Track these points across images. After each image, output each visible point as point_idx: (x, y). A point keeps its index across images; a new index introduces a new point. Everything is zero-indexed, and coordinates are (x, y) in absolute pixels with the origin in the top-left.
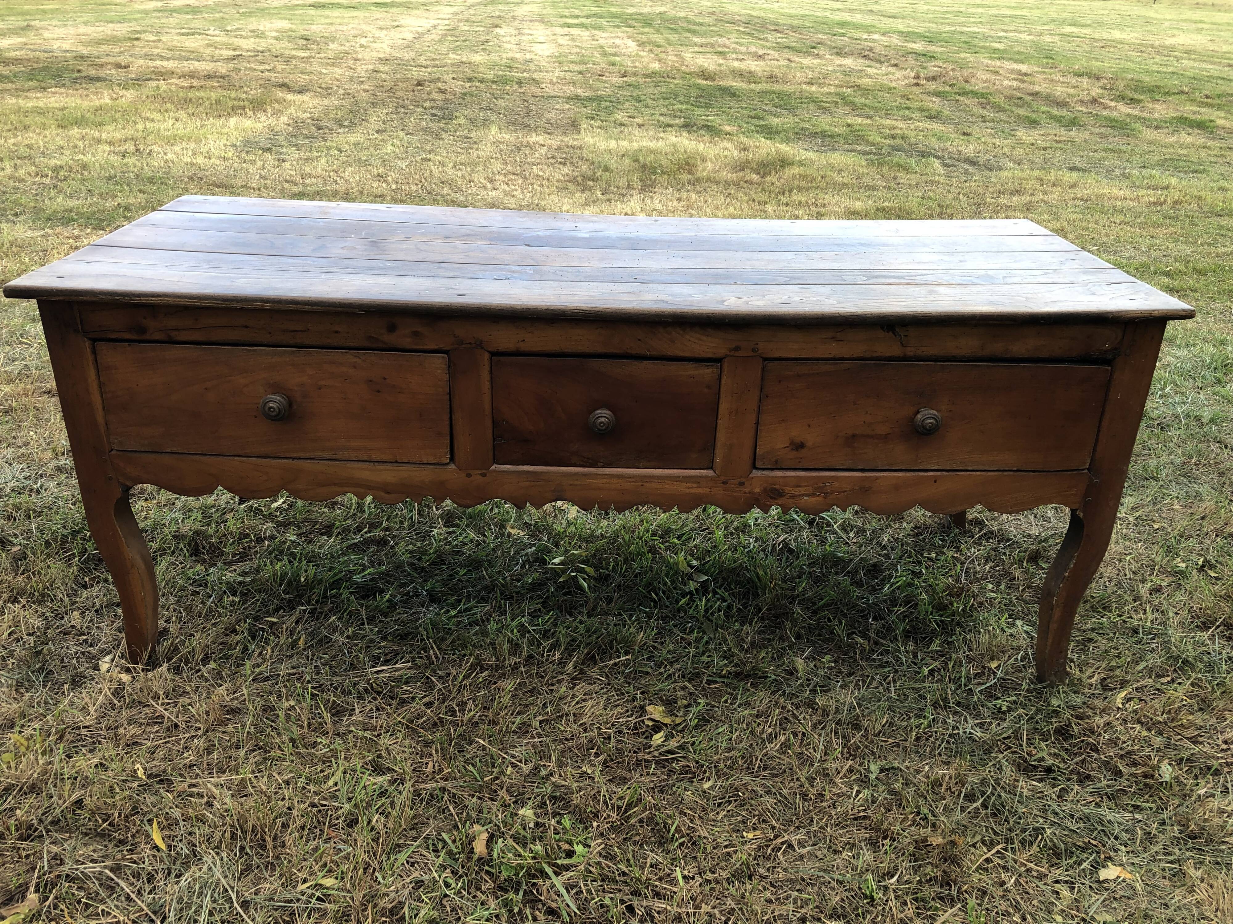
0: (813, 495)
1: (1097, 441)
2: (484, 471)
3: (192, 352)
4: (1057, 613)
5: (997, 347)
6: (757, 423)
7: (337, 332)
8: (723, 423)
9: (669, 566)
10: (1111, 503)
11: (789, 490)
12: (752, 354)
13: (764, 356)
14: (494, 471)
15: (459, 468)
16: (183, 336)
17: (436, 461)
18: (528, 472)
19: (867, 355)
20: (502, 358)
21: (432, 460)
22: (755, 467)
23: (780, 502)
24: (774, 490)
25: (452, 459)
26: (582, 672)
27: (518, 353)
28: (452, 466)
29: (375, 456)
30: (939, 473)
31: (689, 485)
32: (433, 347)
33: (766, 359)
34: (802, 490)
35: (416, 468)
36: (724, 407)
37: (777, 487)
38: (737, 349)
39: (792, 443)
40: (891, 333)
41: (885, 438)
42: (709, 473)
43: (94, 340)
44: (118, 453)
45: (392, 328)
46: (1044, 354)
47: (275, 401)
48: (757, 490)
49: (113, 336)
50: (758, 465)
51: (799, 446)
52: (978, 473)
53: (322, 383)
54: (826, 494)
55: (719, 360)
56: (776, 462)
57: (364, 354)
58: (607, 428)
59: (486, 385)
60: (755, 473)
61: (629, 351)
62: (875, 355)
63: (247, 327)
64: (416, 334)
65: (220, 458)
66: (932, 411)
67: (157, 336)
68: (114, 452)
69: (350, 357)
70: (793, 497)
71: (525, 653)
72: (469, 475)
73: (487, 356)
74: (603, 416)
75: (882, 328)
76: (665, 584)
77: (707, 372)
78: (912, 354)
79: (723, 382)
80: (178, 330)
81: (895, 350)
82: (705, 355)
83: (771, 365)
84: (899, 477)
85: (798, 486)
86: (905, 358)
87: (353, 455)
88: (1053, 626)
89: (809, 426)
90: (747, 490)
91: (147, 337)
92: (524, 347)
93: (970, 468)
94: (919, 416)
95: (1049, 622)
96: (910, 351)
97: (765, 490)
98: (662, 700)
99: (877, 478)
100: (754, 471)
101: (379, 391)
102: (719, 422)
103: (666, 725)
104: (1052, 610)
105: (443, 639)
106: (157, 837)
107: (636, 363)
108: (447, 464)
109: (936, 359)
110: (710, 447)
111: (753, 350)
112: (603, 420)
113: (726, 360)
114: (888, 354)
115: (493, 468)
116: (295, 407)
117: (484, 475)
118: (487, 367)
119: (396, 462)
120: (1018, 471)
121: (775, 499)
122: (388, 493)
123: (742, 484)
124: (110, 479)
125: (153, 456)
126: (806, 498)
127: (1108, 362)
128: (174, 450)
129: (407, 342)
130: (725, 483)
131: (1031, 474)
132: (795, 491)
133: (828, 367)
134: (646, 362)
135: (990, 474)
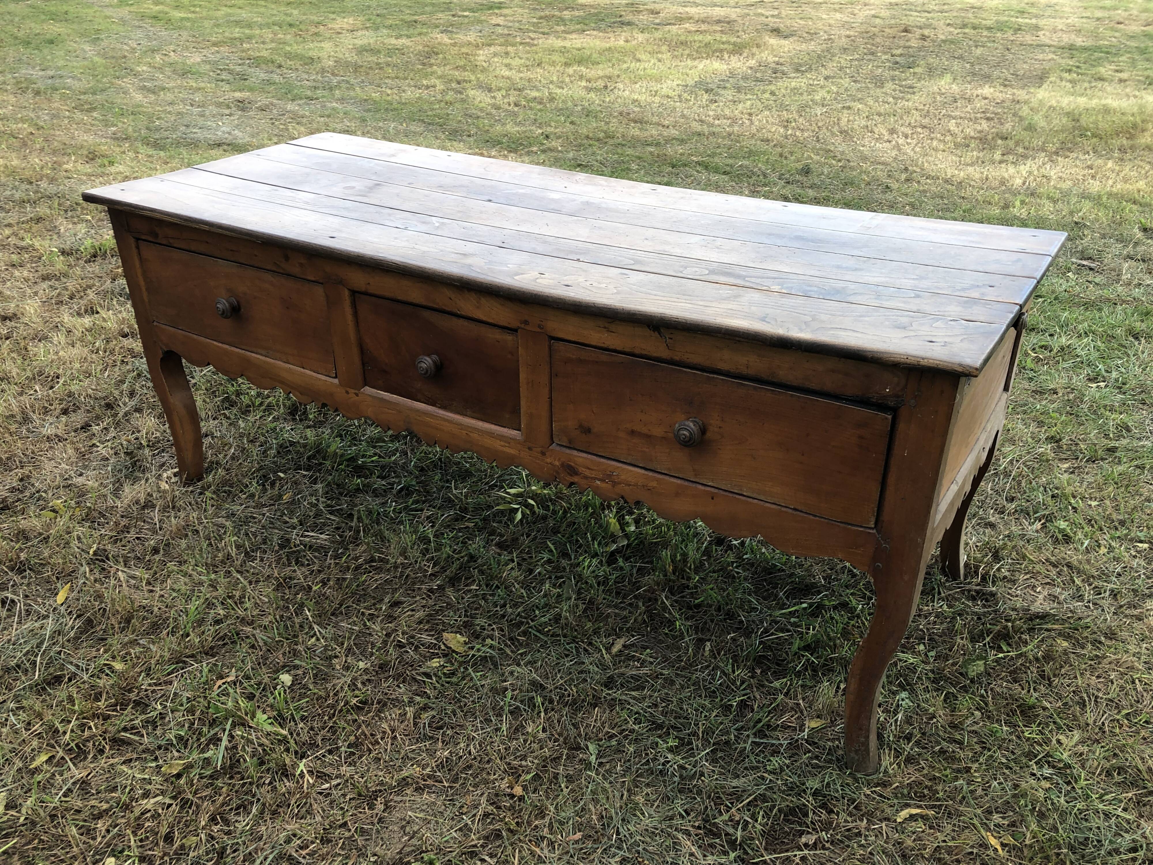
0: (602, 481)
1: (881, 499)
2: (357, 391)
6: (551, 398)
8: (524, 392)
11: (581, 469)
12: (539, 330)
14: (365, 391)
15: (340, 384)
16: (177, 243)
17: (327, 374)
19: (637, 351)
20: (358, 296)
21: (324, 373)
22: (553, 442)
23: (575, 480)
24: (570, 467)
25: (336, 375)
27: (368, 294)
28: (335, 381)
29: (290, 360)
30: (716, 491)
31: (502, 443)
32: (313, 277)
34: (594, 474)
36: (523, 376)
37: (573, 464)
39: (581, 426)
40: (656, 333)
41: (661, 441)
43: (137, 240)
44: (157, 324)
48: (556, 463)
49: (146, 238)
50: (555, 440)
52: (755, 501)
53: (256, 294)
54: (613, 484)
56: (570, 441)
57: (277, 276)
58: (429, 373)
60: (554, 446)
61: (444, 307)
62: (644, 352)
63: (207, 242)
64: (301, 265)
67: (165, 241)
68: (155, 323)
70: (586, 477)
72: (348, 392)
73: (347, 293)
74: (424, 362)
75: (649, 326)
77: (509, 339)
78: (678, 359)
79: (520, 351)
81: (662, 352)
83: (556, 344)
85: (589, 469)
86: (672, 362)
90: (548, 461)
91: (160, 241)
92: (372, 290)
93: (745, 494)
96: (676, 355)
97: (563, 465)
102: (520, 389)
108: (332, 377)
109: (703, 369)
112: (423, 365)
114: (655, 355)
115: (365, 389)
116: (243, 310)
117: (357, 395)
118: (349, 302)
120: (795, 509)
121: (570, 475)
123: (543, 453)
124: (155, 342)
126: (598, 482)
127: (882, 408)
130: (530, 449)
131: (811, 517)
132: (587, 473)
133: (604, 357)
134: (461, 320)
135: (767, 505)
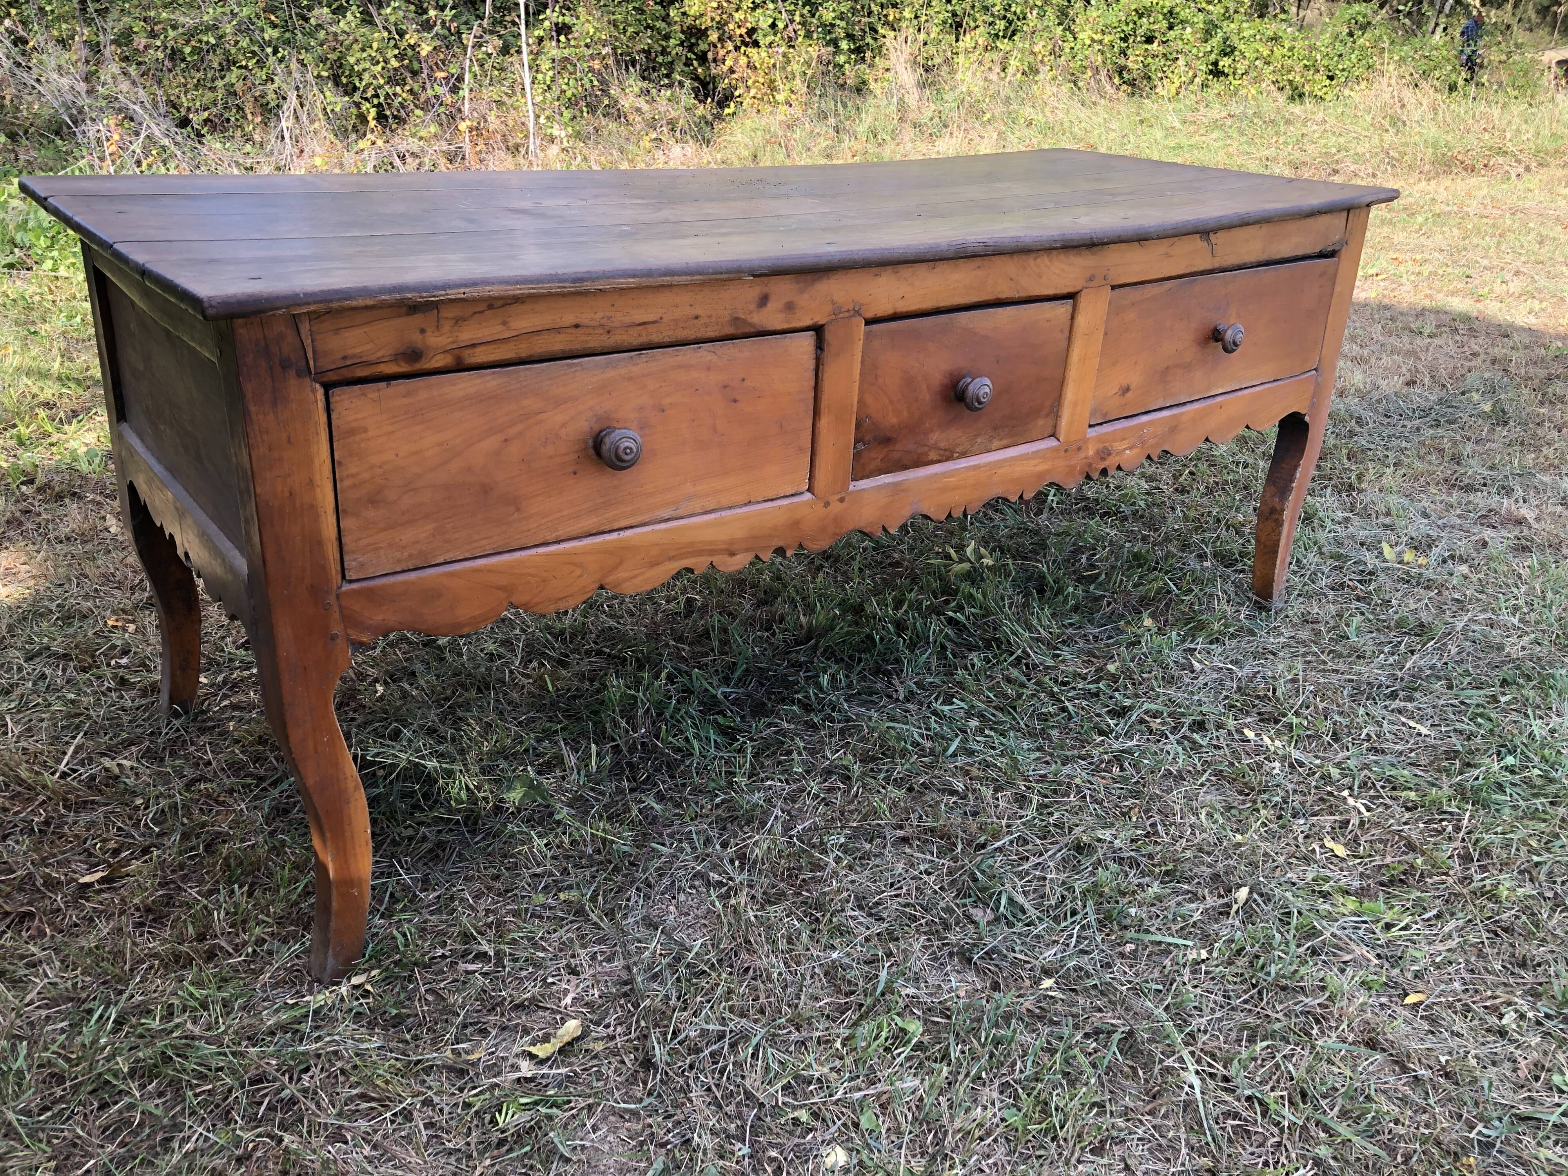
0: (1134, 446)
1: (1323, 339)
2: (842, 495)
3: (490, 380)
5: (1272, 249)
6: (1098, 369)
7: (696, 317)
8: (1070, 375)
10: (1326, 402)
11: (1116, 446)
13: (1114, 282)
14: (852, 491)
15: (816, 496)
16: (481, 356)
17: (793, 491)
18: (888, 483)
19: (1186, 271)
20: (878, 327)
21: (787, 490)
22: (1089, 425)
23: (1107, 463)
24: (1104, 449)
25: (810, 484)
27: (895, 317)
28: (809, 495)
29: (725, 500)
30: (1223, 398)
31: (1033, 463)
33: (1115, 287)
34: (1126, 443)
36: (1074, 355)
38: (1092, 277)
39: (1121, 388)
40: (1206, 242)
42: (1052, 443)
43: (330, 387)
45: (764, 300)
48: (1091, 453)
49: (361, 373)
51: (1125, 390)
52: (1249, 390)
53: (667, 401)
54: (1143, 443)
55: (1072, 296)
56: (1108, 414)
57: (722, 347)
59: (857, 370)
60: (1089, 432)
61: (1000, 296)
62: (1194, 269)
63: (577, 326)
64: (789, 305)
67: (439, 362)
70: (1118, 453)
72: (826, 504)
73: (863, 325)
74: (985, 385)
77: (1063, 311)
78: (1218, 265)
79: (1076, 322)
80: (474, 346)
81: (1207, 262)
83: (1116, 294)
84: (1196, 409)
85: (1124, 438)
86: (1213, 271)
87: (698, 506)
89: (1135, 364)
90: (1083, 455)
91: (421, 366)
92: (903, 306)
93: (1243, 386)
94: (1230, 332)
96: (1217, 262)
97: (1097, 451)
101: (735, 401)
107: (999, 310)
108: (803, 494)
109: (1232, 268)
110: (1055, 408)
111: (1105, 277)
112: (985, 389)
113: (1080, 293)
114: (1202, 268)
115: (851, 487)
117: (843, 500)
118: (860, 343)
120: (1274, 381)
121: (1104, 460)
122: (734, 555)
123: (1080, 448)
124: (334, 638)
125: (413, 576)
126: (1128, 452)
127: (1332, 254)
129: (776, 320)
130: (1066, 450)
131: (1282, 382)
132: (1120, 446)
133: (1155, 291)
135: (1257, 389)
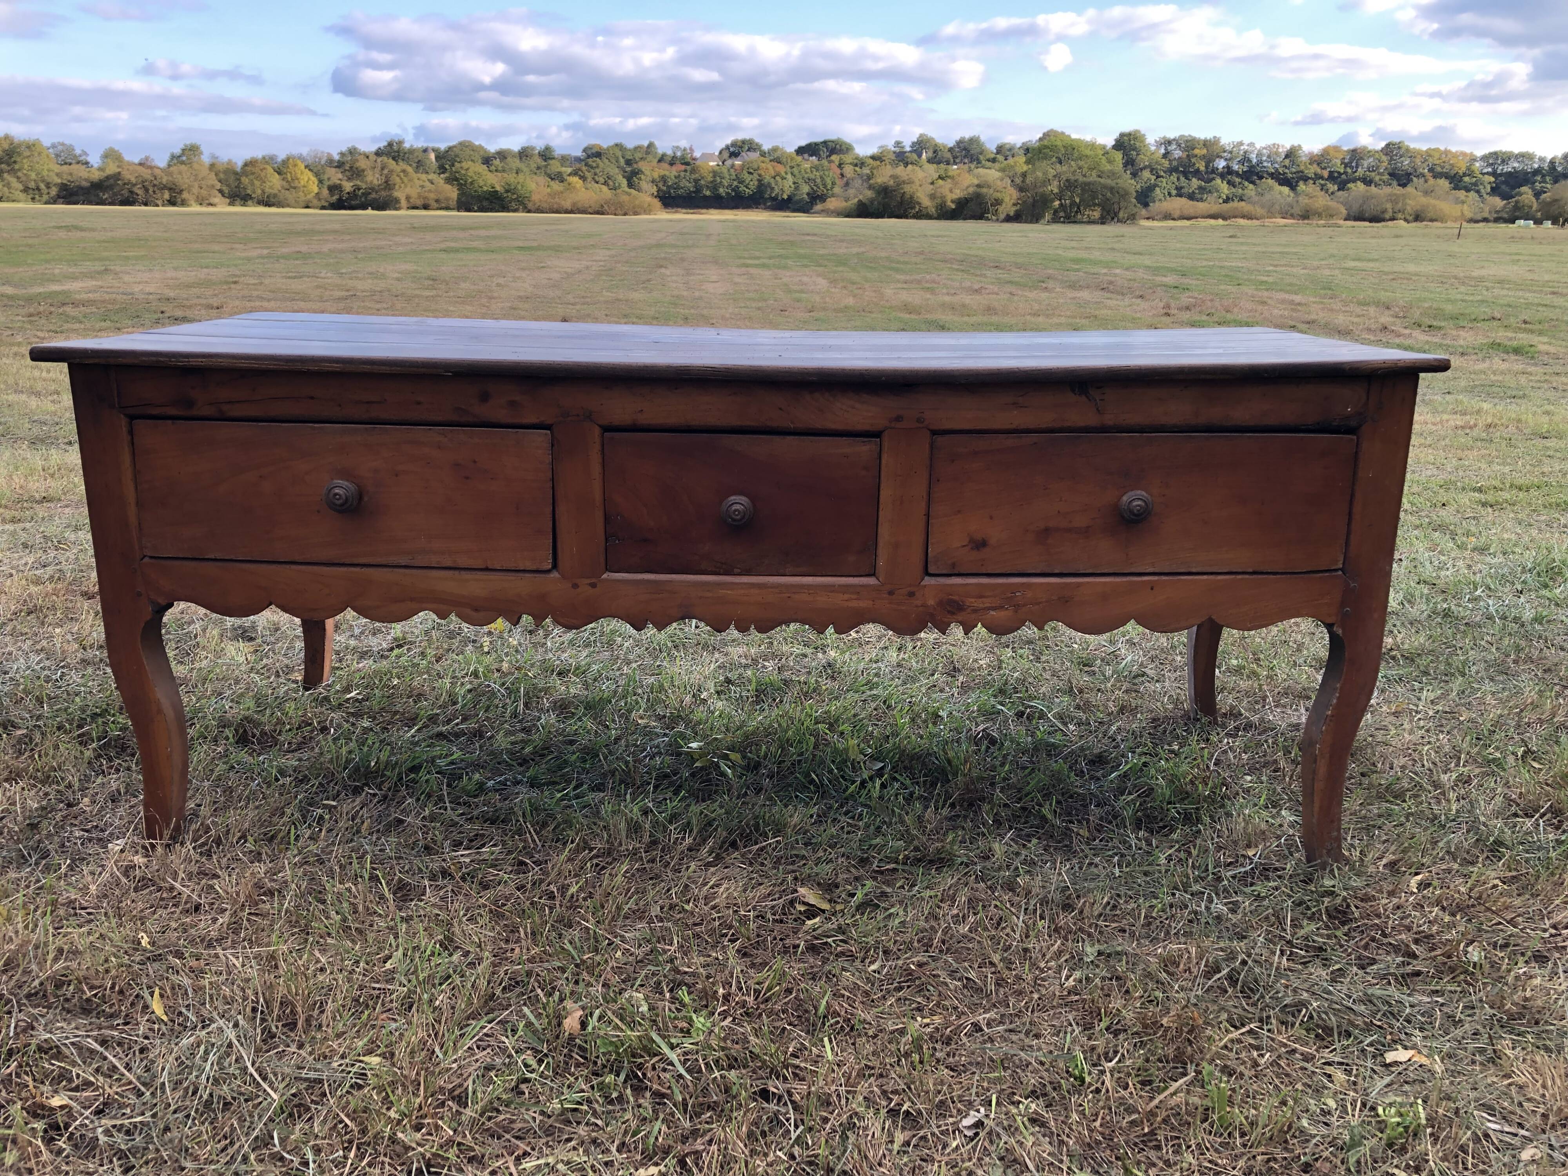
0: (1001, 608)
1: (1349, 533)
2: (593, 580)
3: (247, 431)
4: (1322, 768)
5: (1215, 413)
6: (928, 515)
7: (419, 403)
8: (885, 514)
9: (836, 750)
10: (1376, 616)
11: (970, 601)
12: (917, 425)
13: (932, 427)
14: (606, 580)
15: (563, 577)
16: (237, 411)
17: (534, 568)
18: (648, 581)
19: (1056, 425)
20: (617, 435)
21: (529, 565)
22: (927, 574)
23: (960, 618)
24: (951, 602)
25: (555, 566)
26: (718, 858)
27: (635, 428)
28: (555, 575)
29: (463, 561)
30: (1156, 578)
32: (532, 419)
33: (934, 433)
34: (987, 602)
35: (511, 576)
36: (886, 493)
37: (955, 598)
38: (899, 419)
40: (1083, 395)
41: (1086, 532)
42: (871, 581)
43: (132, 418)
44: (153, 561)
45: (484, 397)
46: (1271, 421)
47: (342, 488)
48: (931, 602)
49: (156, 411)
50: (932, 570)
51: (980, 544)
52: (1205, 577)
53: (400, 468)
54: (1017, 607)
55: (877, 434)
56: (953, 565)
57: (451, 431)
58: (743, 517)
59: (596, 469)
60: (928, 581)
61: (768, 423)
62: (1065, 425)
63: (312, 398)
64: (512, 404)
65: (274, 567)
66: (1139, 492)
67: (207, 411)
68: (146, 560)
69: (434, 435)
70: (975, 611)
71: (646, 839)
72: (575, 586)
74: (738, 503)
75: (1073, 390)
76: (831, 771)
77: (864, 449)
78: (1111, 423)
79: (884, 462)
80: (231, 403)
81: (1090, 419)
82: (859, 427)
83: (940, 439)
84: (1105, 583)
85: (981, 597)
86: (1103, 429)
87: (434, 561)
88: (1319, 785)
89: (991, 518)
90: (919, 603)
91: (195, 412)
92: (642, 420)
93: (1194, 570)
94: (1125, 498)
95: (1313, 779)
96: (1109, 419)
97: (941, 603)
98: (819, 884)
99: (1079, 585)
100: (927, 578)
101: (467, 478)
102: (881, 513)
103: (823, 911)
104: (1315, 762)
105: (544, 825)
106: (157, 1007)
107: (776, 439)
108: (548, 571)
109: (1142, 430)
110: (871, 546)
111: (919, 420)
112: (738, 507)
113: (886, 433)
114: (1080, 424)
115: (605, 576)
116: (366, 499)
117: (593, 586)
118: (597, 447)
119: (487, 569)
120: (1254, 573)
121: (953, 613)
122: (476, 610)
123: (912, 594)
124: (139, 594)
125: (193, 564)
126: (992, 613)
127: (1353, 430)
128: (219, 556)
129: (502, 415)
130: (891, 593)
131: (1272, 576)
132: (978, 604)
133: (1011, 441)
134: (789, 438)
135: (1220, 577)
